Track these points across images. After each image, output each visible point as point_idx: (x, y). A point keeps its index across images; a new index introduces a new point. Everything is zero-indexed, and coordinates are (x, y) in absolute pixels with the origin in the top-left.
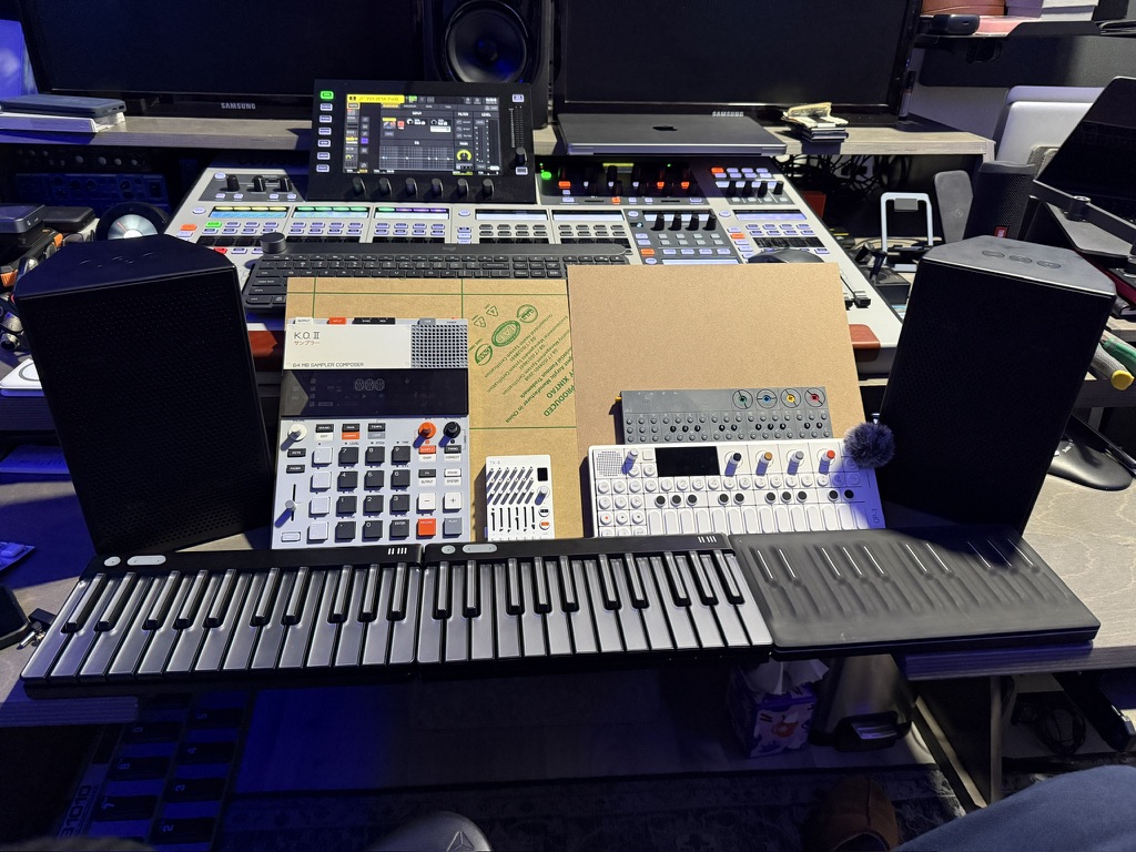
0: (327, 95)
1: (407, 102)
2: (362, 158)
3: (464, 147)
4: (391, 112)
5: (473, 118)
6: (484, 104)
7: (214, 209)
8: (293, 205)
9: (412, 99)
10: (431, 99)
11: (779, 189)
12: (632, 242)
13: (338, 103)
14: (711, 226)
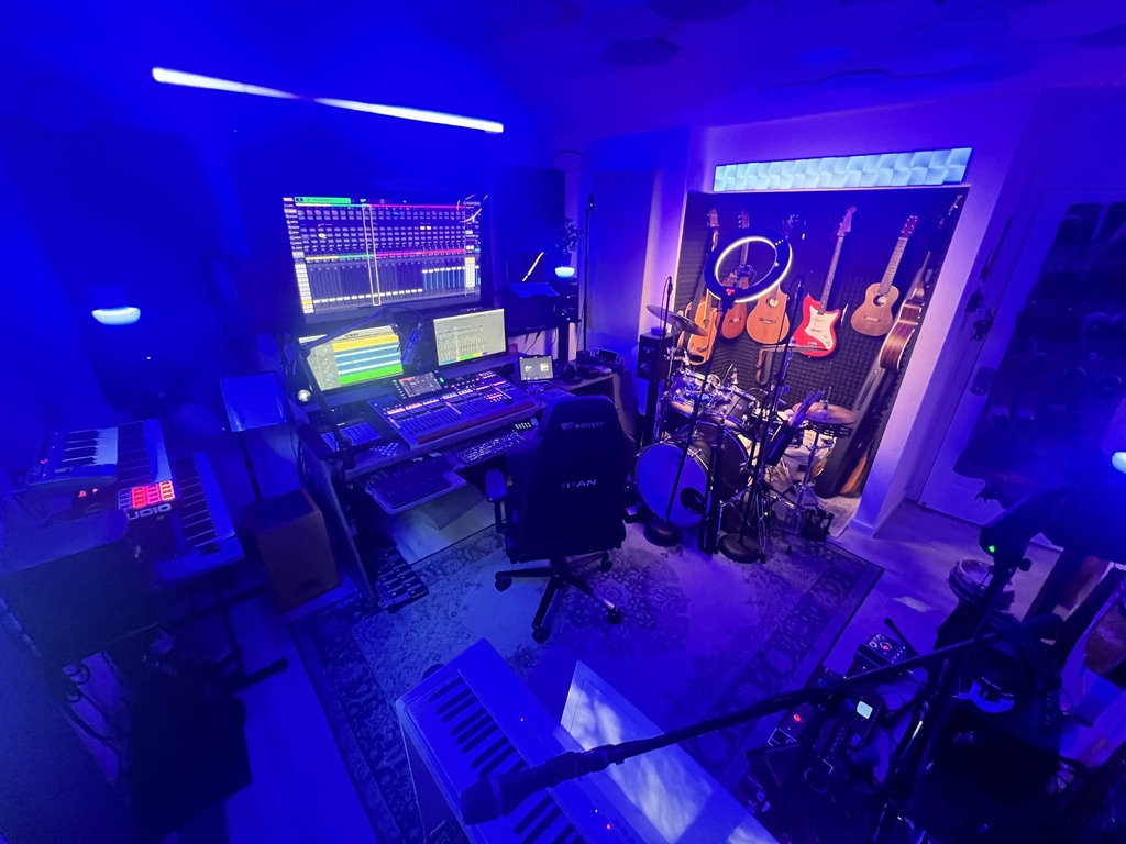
0: (395, 381)
2: (411, 393)
4: (411, 381)
5: (428, 378)
6: (429, 374)
9: (414, 377)
11: (496, 376)
12: (479, 396)
13: (398, 382)
14: (491, 388)
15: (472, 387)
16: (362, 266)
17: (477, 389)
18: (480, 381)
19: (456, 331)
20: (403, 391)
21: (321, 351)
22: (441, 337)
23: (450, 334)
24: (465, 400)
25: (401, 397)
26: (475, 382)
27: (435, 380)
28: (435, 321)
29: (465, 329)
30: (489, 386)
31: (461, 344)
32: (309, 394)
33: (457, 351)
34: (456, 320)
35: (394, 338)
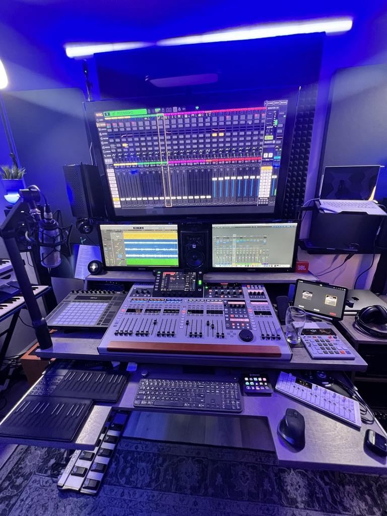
0: (159, 272)
2: (165, 287)
3: (187, 284)
4: (172, 276)
5: (190, 277)
7: (132, 300)
8: (149, 298)
9: (177, 273)
10: (181, 273)
11: (263, 294)
12: (223, 312)
13: (161, 274)
14: (244, 306)
15: (227, 298)
16: (157, 172)
17: (229, 303)
18: (241, 293)
19: (235, 238)
20: (160, 282)
21: (114, 236)
22: (218, 242)
23: (228, 240)
24: (205, 312)
25: (155, 288)
26: (235, 293)
27: (194, 280)
28: (213, 226)
29: (245, 238)
30: (244, 303)
31: (239, 252)
32: (97, 267)
33: (234, 258)
34: (236, 227)
35: (174, 236)
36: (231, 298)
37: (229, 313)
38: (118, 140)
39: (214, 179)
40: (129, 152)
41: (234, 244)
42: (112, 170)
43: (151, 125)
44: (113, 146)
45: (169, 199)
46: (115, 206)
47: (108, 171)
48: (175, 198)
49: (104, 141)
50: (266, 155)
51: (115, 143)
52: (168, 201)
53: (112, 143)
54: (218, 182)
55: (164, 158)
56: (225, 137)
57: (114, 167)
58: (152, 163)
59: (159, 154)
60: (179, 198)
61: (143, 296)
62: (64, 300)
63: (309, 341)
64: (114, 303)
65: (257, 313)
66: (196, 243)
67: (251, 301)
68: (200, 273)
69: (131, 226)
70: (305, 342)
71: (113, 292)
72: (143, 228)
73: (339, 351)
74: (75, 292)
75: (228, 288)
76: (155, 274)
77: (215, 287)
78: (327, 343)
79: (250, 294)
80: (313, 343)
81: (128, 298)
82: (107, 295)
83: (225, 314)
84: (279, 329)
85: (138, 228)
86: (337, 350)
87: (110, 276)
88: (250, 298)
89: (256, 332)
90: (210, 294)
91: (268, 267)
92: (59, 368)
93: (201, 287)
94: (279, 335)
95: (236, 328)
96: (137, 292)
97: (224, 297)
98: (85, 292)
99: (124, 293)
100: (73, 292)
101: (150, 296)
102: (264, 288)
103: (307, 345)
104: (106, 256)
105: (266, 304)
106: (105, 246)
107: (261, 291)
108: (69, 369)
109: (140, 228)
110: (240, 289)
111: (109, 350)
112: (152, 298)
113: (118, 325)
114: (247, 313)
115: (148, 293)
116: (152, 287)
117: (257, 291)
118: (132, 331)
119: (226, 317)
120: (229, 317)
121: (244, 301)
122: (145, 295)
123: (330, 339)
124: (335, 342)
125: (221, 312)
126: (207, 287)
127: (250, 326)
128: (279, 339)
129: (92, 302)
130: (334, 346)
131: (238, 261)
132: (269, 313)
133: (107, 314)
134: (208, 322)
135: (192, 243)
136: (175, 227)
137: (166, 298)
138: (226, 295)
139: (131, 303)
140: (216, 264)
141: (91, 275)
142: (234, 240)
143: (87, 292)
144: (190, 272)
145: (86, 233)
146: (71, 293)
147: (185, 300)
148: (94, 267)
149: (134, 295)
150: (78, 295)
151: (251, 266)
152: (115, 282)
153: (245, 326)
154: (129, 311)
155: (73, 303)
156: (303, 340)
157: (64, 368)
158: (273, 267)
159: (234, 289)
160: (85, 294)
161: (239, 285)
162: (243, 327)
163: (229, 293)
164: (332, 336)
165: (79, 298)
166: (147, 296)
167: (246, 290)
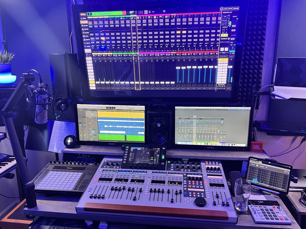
0: (127, 147)
1: (142, 149)
2: (132, 160)
3: (152, 158)
4: (139, 151)
6: (157, 149)
7: (103, 170)
8: (118, 170)
9: (143, 148)
10: (147, 148)
11: (219, 169)
12: (183, 183)
13: (130, 149)
14: (201, 179)
15: (187, 171)
16: (128, 61)
17: (188, 176)
18: (200, 168)
19: (195, 119)
20: (128, 156)
21: (89, 114)
22: (180, 121)
23: (189, 121)
24: (166, 182)
25: (123, 161)
26: (194, 168)
27: (158, 155)
28: (176, 108)
29: (204, 119)
30: (201, 176)
31: (199, 131)
32: (72, 141)
33: (194, 136)
34: (196, 109)
35: (142, 115)
36: (190, 171)
37: (187, 184)
38: (97, 34)
39: (178, 68)
40: (106, 44)
41: (195, 124)
42: (91, 58)
43: (125, 24)
44: (92, 39)
45: (138, 84)
46: (91, 88)
47: (87, 58)
48: (143, 83)
49: (85, 35)
50: (222, 49)
51: (94, 36)
52: (138, 86)
53: (92, 37)
54: (181, 70)
55: (136, 50)
56: (187, 34)
57: (92, 56)
58: (125, 54)
59: (131, 47)
60: (147, 83)
61: (113, 168)
62: (44, 169)
63: (255, 210)
64: (87, 173)
65: (211, 185)
66: (160, 122)
67: (208, 175)
68: (164, 148)
69: (104, 106)
70: (251, 210)
71: (87, 164)
72: (115, 108)
73: (279, 218)
74: (53, 163)
75: (188, 163)
76: (124, 149)
77: (176, 162)
78: (270, 212)
79: (208, 169)
80: (258, 211)
81: (100, 169)
82: (81, 165)
83: (184, 185)
84: (229, 199)
85: (110, 108)
86: (278, 217)
87: (83, 149)
88: (207, 172)
89: (209, 199)
90: (172, 167)
91: (226, 145)
92: (42, 224)
93: (164, 161)
94: (228, 203)
95: (193, 196)
96: (108, 164)
97: (184, 171)
98: (61, 163)
99: (96, 164)
100: (51, 162)
101: (119, 168)
102: (221, 164)
103: (253, 213)
104: (80, 131)
105: (222, 178)
106: (81, 123)
107: (217, 167)
108: (51, 225)
109: (113, 108)
110: (199, 164)
111: (85, 209)
112: (120, 169)
113: (92, 191)
114: (203, 185)
115: (117, 165)
116: (121, 160)
117: (213, 167)
118: (104, 195)
119: (184, 187)
120: (187, 187)
121: (202, 175)
122: (115, 167)
123: (273, 209)
124: (277, 211)
125: (180, 183)
126: (169, 162)
127: (204, 195)
128: (228, 205)
129: (68, 171)
130: (276, 214)
131: (198, 139)
132: (223, 185)
133: (82, 181)
134: (169, 190)
135: (158, 122)
136: (143, 108)
137: (133, 170)
138: (186, 169)
139: (102, 173)
140: (178, 142)
141: (66, 148)
142: (195, 120)
143: (63, 163)
144: (155, 148)
145: (62, 110)
146: (49, 163)
147: (150, 172)
148: (69, 141)
149: (105, 167)
150: (56, 165)
151: (209, 144)
152: (87, 155)
153: (201, 195)
154: (101, 179)
155: (52, 172)
156: (250, 209)
157: (47, 224)
158: (231, 145)
159: (193, 164)
160: (61, 165)
161: (198, 161)
162: (199, 196)
163: (188, 167)
164: (276, 207)
165: (57, 168)
166: (116, 168)
167: (204, 166)
